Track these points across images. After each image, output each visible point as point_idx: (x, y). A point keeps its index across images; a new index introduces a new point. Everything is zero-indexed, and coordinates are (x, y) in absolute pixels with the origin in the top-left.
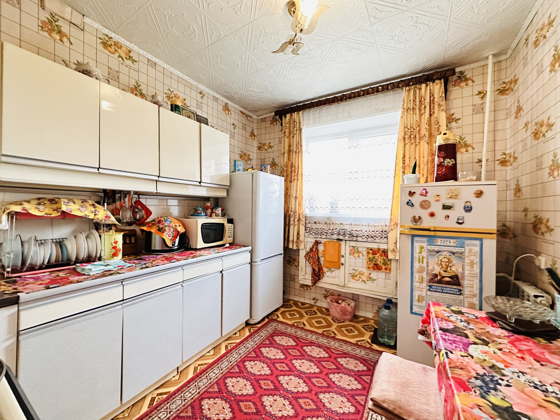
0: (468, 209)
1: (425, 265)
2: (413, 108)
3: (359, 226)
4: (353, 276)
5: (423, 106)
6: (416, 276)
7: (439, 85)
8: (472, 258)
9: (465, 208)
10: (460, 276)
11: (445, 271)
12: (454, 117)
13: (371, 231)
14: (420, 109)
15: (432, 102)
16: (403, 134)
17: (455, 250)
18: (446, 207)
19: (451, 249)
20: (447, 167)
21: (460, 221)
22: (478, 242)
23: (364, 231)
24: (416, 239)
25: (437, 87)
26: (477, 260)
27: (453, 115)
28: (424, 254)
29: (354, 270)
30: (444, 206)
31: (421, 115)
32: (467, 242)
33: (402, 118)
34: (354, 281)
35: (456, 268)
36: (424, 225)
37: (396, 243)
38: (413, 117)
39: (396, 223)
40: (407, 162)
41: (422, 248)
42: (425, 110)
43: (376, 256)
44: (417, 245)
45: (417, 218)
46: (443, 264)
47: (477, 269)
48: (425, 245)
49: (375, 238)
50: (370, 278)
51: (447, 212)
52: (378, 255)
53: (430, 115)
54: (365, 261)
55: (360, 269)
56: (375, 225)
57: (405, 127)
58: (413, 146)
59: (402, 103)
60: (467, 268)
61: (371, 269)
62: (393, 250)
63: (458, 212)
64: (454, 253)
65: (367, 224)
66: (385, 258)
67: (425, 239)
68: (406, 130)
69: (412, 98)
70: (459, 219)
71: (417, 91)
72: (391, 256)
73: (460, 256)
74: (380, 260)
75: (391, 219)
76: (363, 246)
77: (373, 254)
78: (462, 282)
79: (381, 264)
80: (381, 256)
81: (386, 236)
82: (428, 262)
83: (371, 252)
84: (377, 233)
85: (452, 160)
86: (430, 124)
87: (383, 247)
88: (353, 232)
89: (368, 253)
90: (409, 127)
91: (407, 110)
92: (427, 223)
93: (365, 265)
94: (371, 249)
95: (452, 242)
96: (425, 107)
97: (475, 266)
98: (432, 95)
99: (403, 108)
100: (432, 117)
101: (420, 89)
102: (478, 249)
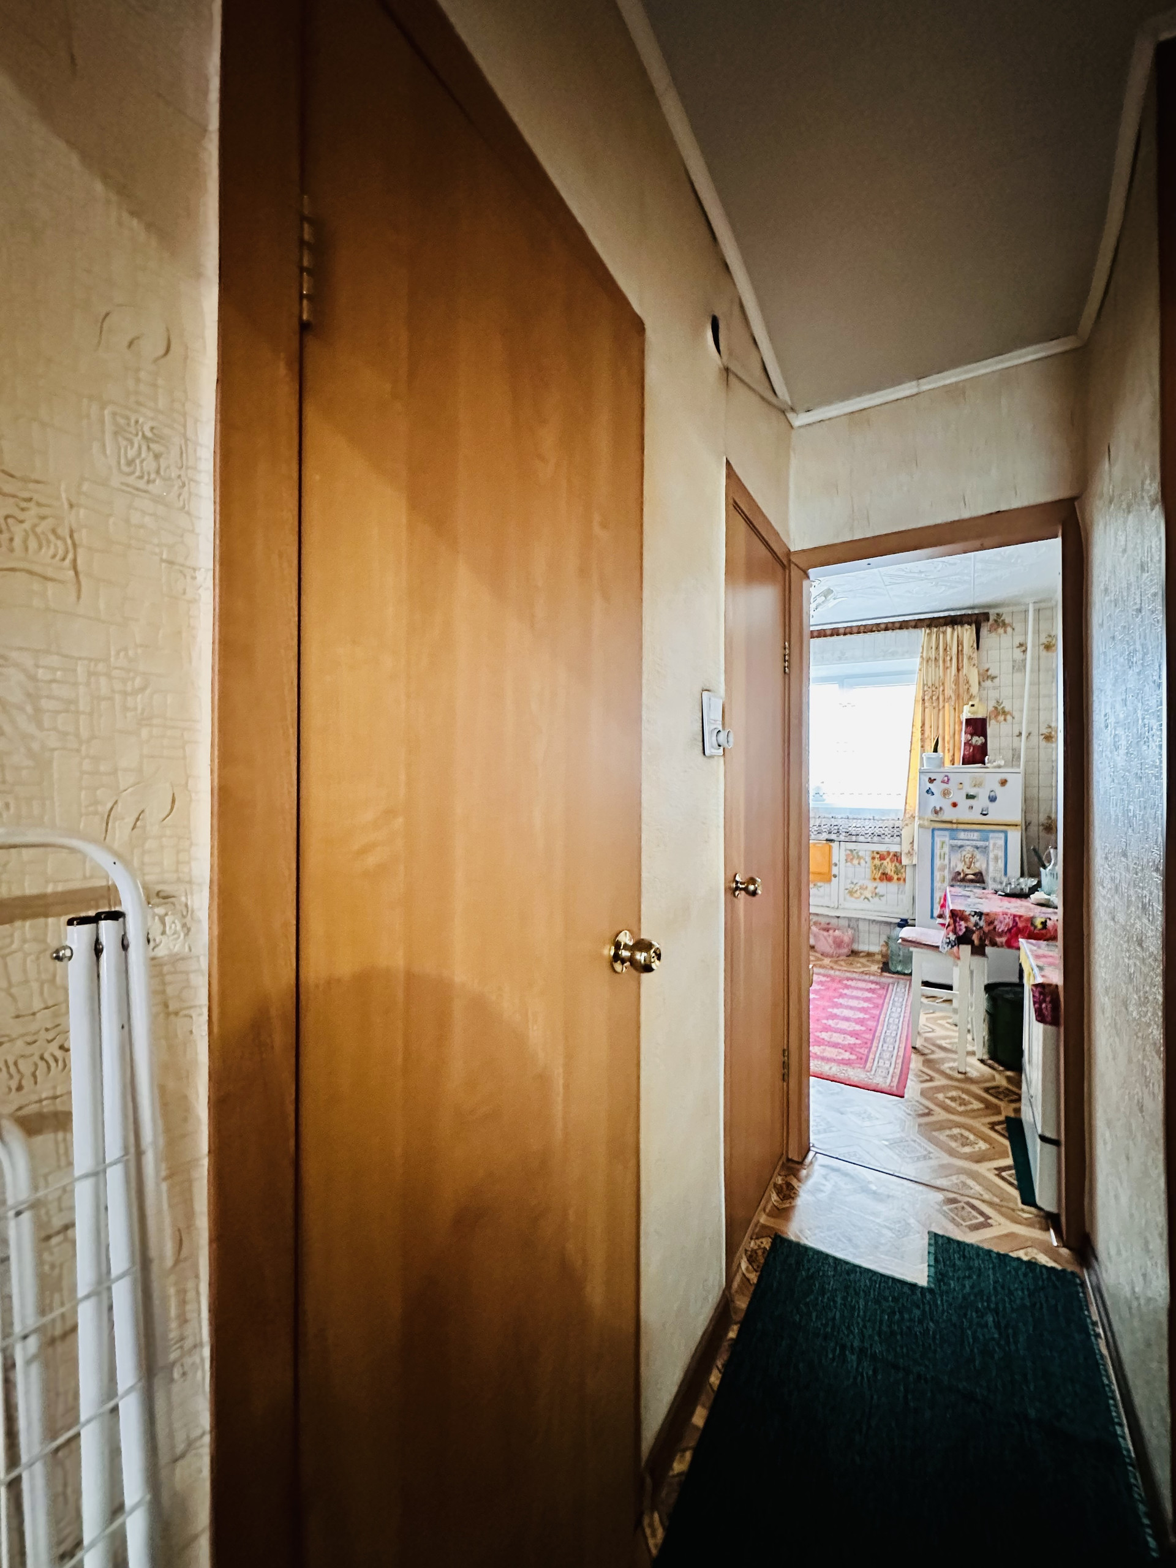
0: (993, 799)
1: (947, 861)
2: (936, 658)
3: (859, 821)
4: (851, 893)
5: (948, 658)
6: (937, 875)
7: (969, 632)
8: (996, 852)
9: (989, 797)
10: (984, 874)
11: (968, 868)
12: (989, 673)
13: (877, 827)
14: (944, 661)
15: (959, 652)
16: (921, 694)
17: (979, 844)
18: (970, 797)
19: (974, 843)
20: (975, 747)
21: (984, 812)
22: (1002, 835)
23: (867, 828)
24: (936, 833)
25: (967, 633)
26: (1001, 854)
27: (987, 670)
28: (946, 849)
29: (852, 883)
30: (967, 795)
31: (946, 668)
32: (991, 835)
33: (920, 670)
34: (853, 899)
35: (980, 865)
36: (946, 817)
37: (912, 843)
38: (935, 672)
39: (912, 816)
40: (927, 733)
41: (943, 843)
42: (951, 664)
43: (885, 862)
44: (938, 840)
45: (938, 809)
46: (967, 860)
47: (1001, 864)
48: (947, 839)
49: (883, 836)
50: (876, 894)
51: (971, 802)
52: (888, 860)
53: (958, 670)
54: (868, 871)
55: (861, 883)
56: (883, 818)
57: (924, 685)
58: (936, 710)
59: (921, 650)
60: (991, 864)
61: (878, 880)
62: (909, 852)
63: (982, 802)
64: (977, 848)
65: (872, 818)
66: (898, 864)
67: (947, 833)
68: (926, 688)
69: (934, 645)
70: (983, 811)
71: (941, 636)
72: (905, 861)
73: (984, 850)
74: (889, 867)
75: (905, 810)
76: (865, 850)
77: (881, 860)
78: (985, 878)
79: (892, 874)
80: (892, 861)
81: (898, 834)
82: (950, 860)
83: (878, 856)
84: (886, 829)
85: (981, 738)
86: (957, 682)
87: (894, 849)
88: (850, 829)
89: (873, 858)
90: (930, 684)
91: (928, 661)
92: (949, 814)
93: (869, 875)
94: (878, 853)
95: (976, 835)
96: (951, 659)
97: (1000, 861)
98: (960, 643)
99: (922, 657)
100: (960, 672)
101: (944, 633)
102: (1002, 842)
